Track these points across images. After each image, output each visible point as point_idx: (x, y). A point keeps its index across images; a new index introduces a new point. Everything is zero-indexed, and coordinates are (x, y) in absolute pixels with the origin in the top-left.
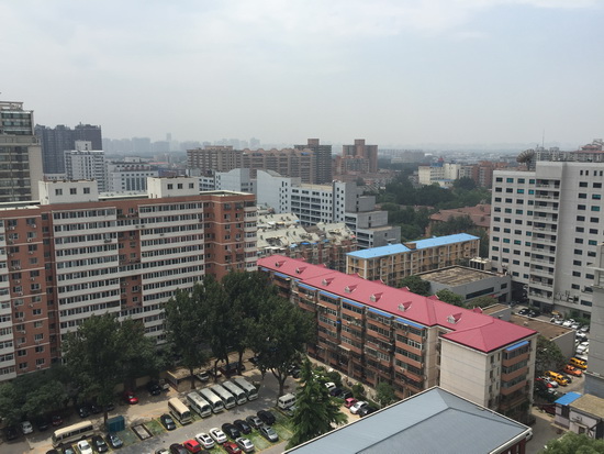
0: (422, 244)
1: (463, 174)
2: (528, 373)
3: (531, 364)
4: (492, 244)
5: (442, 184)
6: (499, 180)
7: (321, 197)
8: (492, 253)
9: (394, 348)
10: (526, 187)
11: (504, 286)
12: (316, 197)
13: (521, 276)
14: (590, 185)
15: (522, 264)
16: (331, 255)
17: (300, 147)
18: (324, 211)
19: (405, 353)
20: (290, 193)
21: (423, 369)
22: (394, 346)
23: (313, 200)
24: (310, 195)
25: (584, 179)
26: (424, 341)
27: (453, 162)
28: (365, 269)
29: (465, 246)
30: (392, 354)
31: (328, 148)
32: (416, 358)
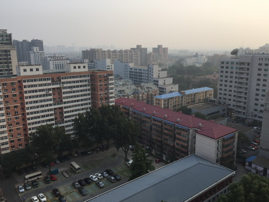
0: (188, 92)
1: (207, 60)
2: (234, 147)
3: (235, 144)
4: (219, 91)
5: (197, 65)
6: (223, 63)
8: (219, 96)
10: (235, 66)
11: (224, 110)
14: (263, 65)
15: (232, 100)
16: (147, 97)
17: (133, 49)
18: (144, 78)
19: (180, 140)
20: (129, 70)
21: (188, 146)
22: (175, 137)
23: (139, 73)
25: (261, 62)
26: (188, 135)
28: (163, 103)
29: (207, 93)
31: (146, 49)
32: (185, 142)
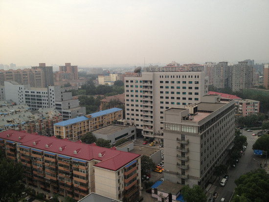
0: (94, 115)
1: (119, 79)
2: (138, 176)
4: (127, 112)
5: (110, 84)
6: (127, 81)
7: (41, 94)
8: (127, 116)
9: (73, 175)
10: (139, 84)
11: (133, 132)
12: (39, 94)
13: (140, 126)
14: (164, 82)
15: (140, 120)
16: (47, 125)
17: (34, 68)
18: (44, 102)
19: (78, 176)
20: (24, 93)
21: (88, 183)
22: (73, 173)
23: (37, 96)
24: (36, 94)
25: (162, 79)
26: (87, 169)
27: (114, 73)
28: (64, 131)
29: (116, 114)
30: (72, 178)
31: (51, 68)
32: (83, 178)
